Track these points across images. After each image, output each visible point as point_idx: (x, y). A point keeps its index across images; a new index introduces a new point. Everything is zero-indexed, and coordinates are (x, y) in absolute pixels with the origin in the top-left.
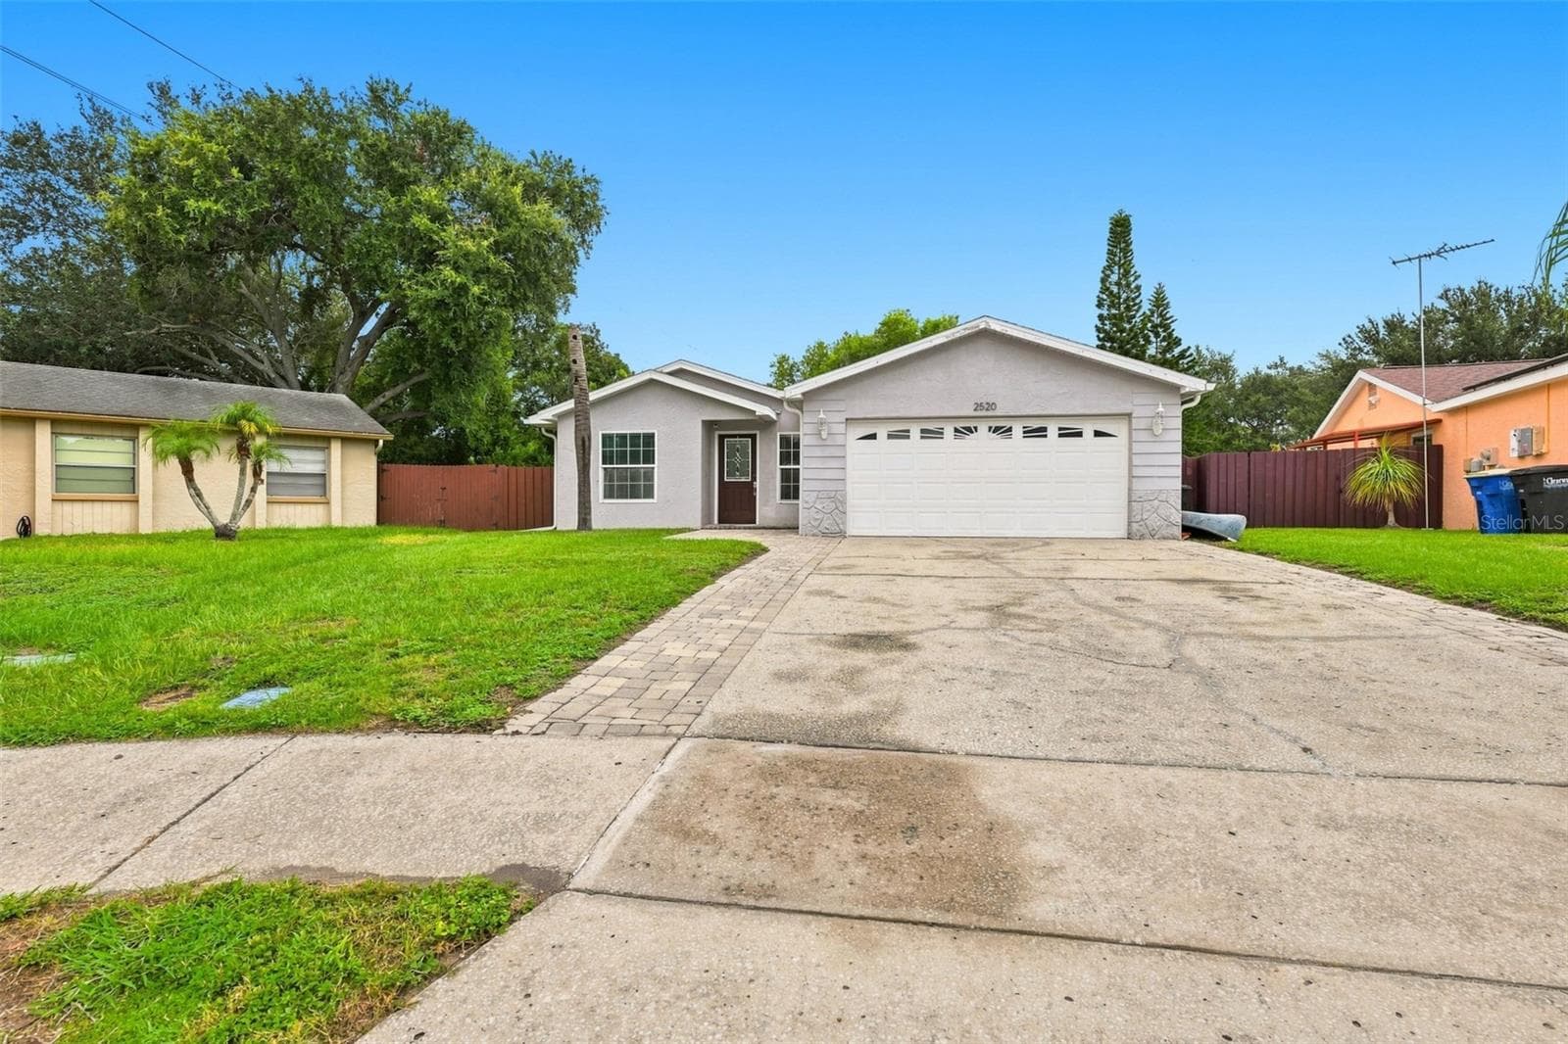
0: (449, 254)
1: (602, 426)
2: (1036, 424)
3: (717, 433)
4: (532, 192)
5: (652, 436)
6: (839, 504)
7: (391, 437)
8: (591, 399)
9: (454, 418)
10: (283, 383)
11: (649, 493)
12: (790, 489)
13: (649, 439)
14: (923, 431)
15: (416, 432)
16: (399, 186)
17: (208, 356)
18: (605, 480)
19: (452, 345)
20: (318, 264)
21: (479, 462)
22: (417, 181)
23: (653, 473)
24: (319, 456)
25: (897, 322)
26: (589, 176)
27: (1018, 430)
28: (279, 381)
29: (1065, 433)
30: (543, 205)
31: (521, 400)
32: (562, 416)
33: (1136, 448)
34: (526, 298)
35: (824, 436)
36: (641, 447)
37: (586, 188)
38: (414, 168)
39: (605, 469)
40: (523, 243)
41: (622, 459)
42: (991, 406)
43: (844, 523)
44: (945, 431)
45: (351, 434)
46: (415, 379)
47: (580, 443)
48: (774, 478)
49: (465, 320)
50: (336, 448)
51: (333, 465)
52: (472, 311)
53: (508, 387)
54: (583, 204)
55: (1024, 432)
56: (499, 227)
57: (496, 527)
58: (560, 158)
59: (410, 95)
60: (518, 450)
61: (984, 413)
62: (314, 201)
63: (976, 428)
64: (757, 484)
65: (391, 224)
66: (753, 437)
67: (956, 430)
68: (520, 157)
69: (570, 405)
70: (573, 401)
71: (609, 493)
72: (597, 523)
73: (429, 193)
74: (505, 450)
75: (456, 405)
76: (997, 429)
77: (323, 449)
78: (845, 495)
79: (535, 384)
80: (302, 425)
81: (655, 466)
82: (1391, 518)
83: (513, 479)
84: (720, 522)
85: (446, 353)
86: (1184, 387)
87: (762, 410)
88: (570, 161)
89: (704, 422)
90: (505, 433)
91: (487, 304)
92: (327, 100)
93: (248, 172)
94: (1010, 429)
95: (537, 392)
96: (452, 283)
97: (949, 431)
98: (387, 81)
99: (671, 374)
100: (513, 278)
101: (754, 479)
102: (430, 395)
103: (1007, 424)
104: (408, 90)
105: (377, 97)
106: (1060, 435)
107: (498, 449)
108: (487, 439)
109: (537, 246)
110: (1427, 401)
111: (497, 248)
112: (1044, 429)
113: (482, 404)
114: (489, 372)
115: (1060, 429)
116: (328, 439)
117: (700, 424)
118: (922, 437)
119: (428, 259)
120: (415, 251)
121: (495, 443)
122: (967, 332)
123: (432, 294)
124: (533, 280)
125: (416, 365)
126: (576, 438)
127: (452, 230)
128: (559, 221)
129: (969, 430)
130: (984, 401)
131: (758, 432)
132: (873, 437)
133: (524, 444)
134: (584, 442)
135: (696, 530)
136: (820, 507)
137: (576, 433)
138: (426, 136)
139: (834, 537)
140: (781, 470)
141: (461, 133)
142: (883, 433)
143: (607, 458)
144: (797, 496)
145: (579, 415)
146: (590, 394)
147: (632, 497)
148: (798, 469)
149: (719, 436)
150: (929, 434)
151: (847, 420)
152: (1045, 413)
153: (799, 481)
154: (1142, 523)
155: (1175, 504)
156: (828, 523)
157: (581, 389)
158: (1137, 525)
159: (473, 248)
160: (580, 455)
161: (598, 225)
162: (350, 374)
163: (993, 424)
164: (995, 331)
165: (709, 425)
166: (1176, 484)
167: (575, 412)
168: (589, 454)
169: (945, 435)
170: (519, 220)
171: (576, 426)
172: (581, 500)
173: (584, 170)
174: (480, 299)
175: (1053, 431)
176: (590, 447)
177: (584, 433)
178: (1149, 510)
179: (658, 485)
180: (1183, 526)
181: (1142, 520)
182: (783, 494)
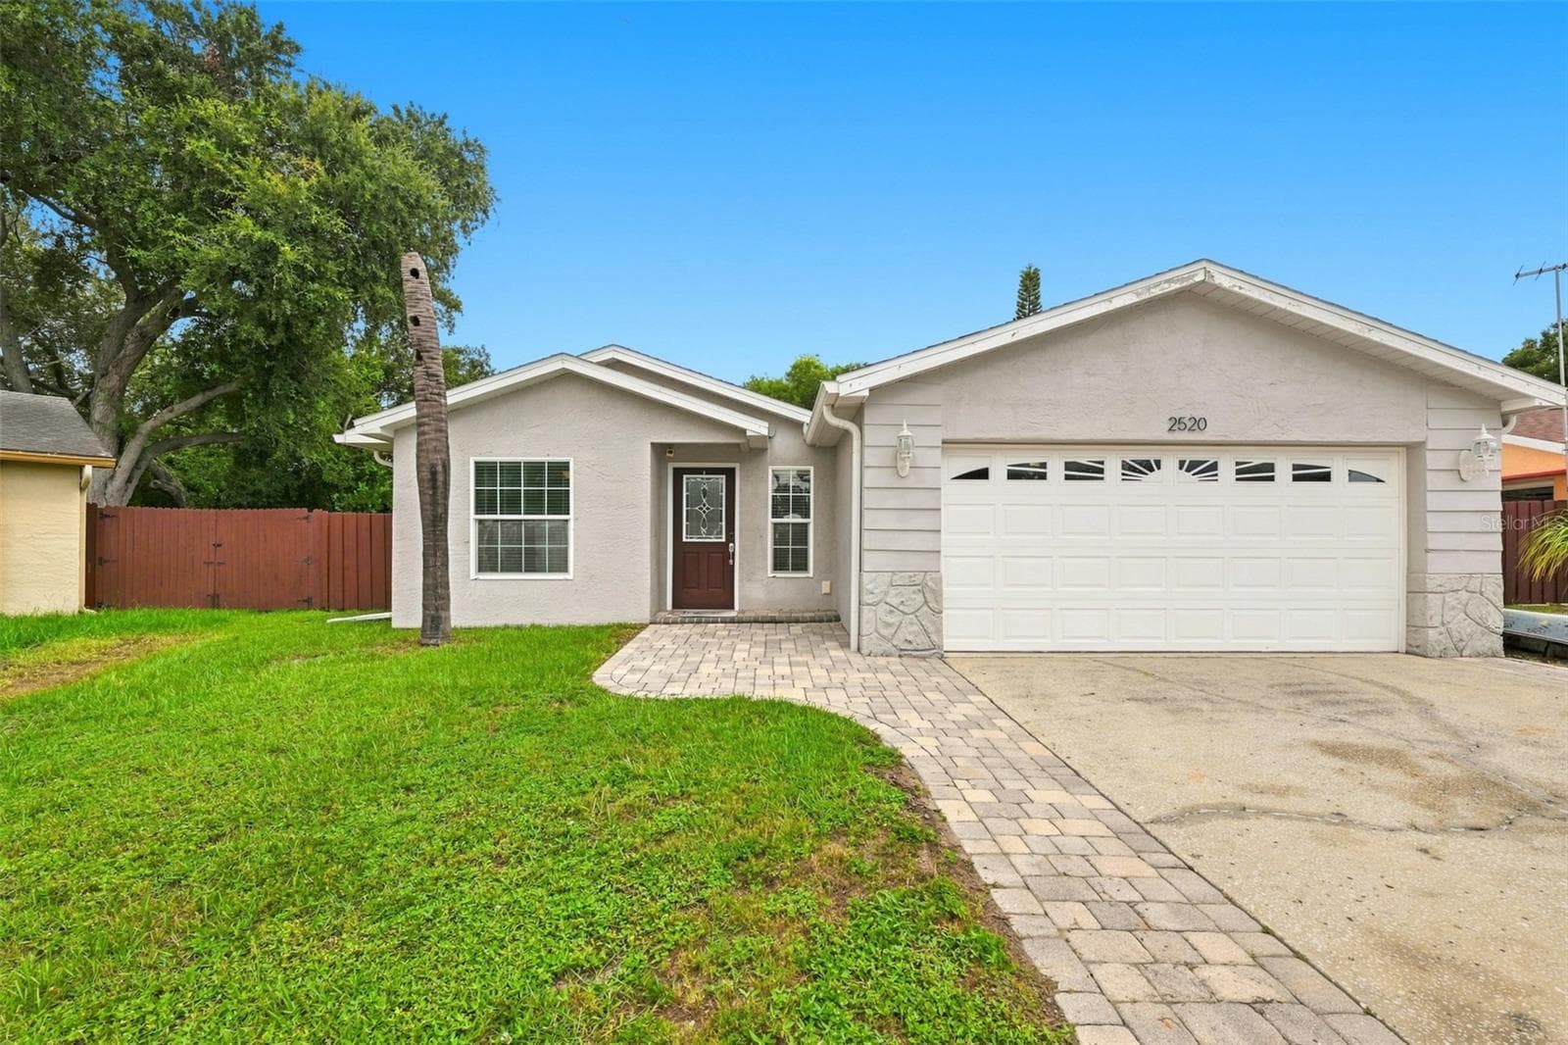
0: (245, 196)
1: (474, 448)
2: (1256, 458)
3: (671, 467)
5: (565, 466)
6: (929, 597)
8: (450, 401)
11: (559, 564)
12: (790, 555)
13: (559, 472)
14: (1069, 466)
18: (481, 540)
19: (259, 334)
22: (201, 94)
23: (566, 529)
26: (471, 141)
27: (1227, 470)
29: (1304, 474)
30: (402, 153)
32: (399, 429)
33: (1433, 501)
35: (906, 468)
36: (546, 486)
37: (469, 157)
38: (200, 79)
39: (480, 522)
40: (369, 197)
41: (511, 504)
42: (1199, 423)
43: (939, 631)
44: (1105, 467)
46: (221, 389)
47: (427, 474)
48: (763, 537)
49: (278, 300)
54: (464, 176)
55: (1238, 472)
56: (329, 172)
57: (306, 604)
58: (431, 115)
61: (1181, 436)
63: (1158, 463)
64: (737, 547)
66: (730, 474)
67: (1126, 466)
68: (374, 99)
69: (409, 411)
71: (487, 563)
72: (459, 616)
73: (216, 107)
76: (1193, 465)
78: (941, 579)
81: (570, 517)
83: (336, 533)
84: (675, 607)
87: (756, 427)
88: (445, 116)
89: (653, 445)
91: (312, 277)
94: (1214, 467)
96: (249, 238)
97: (1113, 467)
100: (354, 247)
101: (731, 538)
102: (243, 411)
103: (1213, 456)
106: (1296, 478)
109: (391, 208)
111: (323, 195)
112: (1270, 467)
115: (1296, 467)
117: (649, 448)
118: (1068, 477)
119: (215, 208)
121: (358, 478)
122: (1175, 287)
123: (215, 254)
126: (419, 466)
129: (1147, 466)
130: (1186, 414)
131: (737, 466)
132: (982, 474)
134: (434, 474)
135: (643, 627)
136: (895, 601)
137: (418, 457)
138: (223, 41)
139: (924, 658)
140: (775, 525)
141: (277, 46)
142: (999, 468)
143: (484, 504)
144: (804, 567)
145: (424, 424)
146: (448, 393)
147: (530, 569)
148: (806, 525)
149: (675, 469)
150: (1078, 471)
151: (944, 442)
152: (1284, 438)
153: (806, 543)
154: (1443, 629)
155: (1492, 597)
156: (910, 631)
157: (428, 374)
158: (1431, 632)
159: (283, 189)
160: (428, 499)
161: (485, 212)
162: (116, 377)
163: (1191, 455)
164: (1218, 288)
165: (661, 451)
166: (1496, 564)
167: (419, 424)
168: (446, 498)
169: (1106, 475)
170: (363, 167)
171: (419, 444)
172: (431, 581)
173: (464, 132)
174: (299, 270)
175: (1284, 471)
176: (446, 484)
177: (436, 458)
178: (1453, 608)
179: (576, 550)
180: (1504, 635)
181: (1443, 624)
182: (779, 564)
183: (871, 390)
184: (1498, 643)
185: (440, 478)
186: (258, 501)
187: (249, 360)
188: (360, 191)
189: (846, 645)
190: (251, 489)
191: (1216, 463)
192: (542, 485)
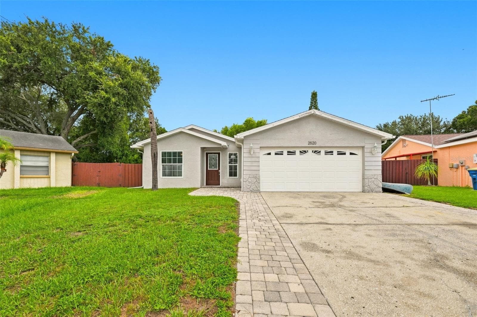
0: (103, 87)
1: (161, 149)
2: (329, 150)
3: (205, 152)
4: (135, 68)
5: (181, 153)
6: (257, 180)
7: (78, 152)
8: (157, 138)
9: (107, 146)
10: (40, 132)
11: (180, 174)
12: (233, 173)
13: (180, 154)
14: (288, 152)
15: (95, 151)
16: (84, 61)
17: (10, 122)
18: (163, 170)
19: (105, 119)
20: (55, 91)
21: (117, 162)
22: (91, 60)
23: (182, 166)
24: (46, 159)
25: (250, 121)
26: (155, 66)
27: (323, 152)
28: (38, 131)
29: (340, 153)
30: (139, 72)
31: (132, 142)
32: (146, 144)
33: (366, 159)
34: (133, 105)
35: (252, 153)
36: (177, 157)
37: (155, 70)
38: (90, 56)
39: (163, 165)
40: (132, 84)
41: (170, 162)
42: (315, 143)
43: (259, 187)
44: (296, 152)
45: (60, 151)
46: (92, 133)
47: (153, 155)
48: (227, 168)
49: (110, 111)
50: (53, 156)
51: (51, 163)
52: (112, 108)
53: (127, 137)
54: (153, 75)
55: (325, 153)
56: (122, 79)
57: (120, 186)
58: (145, 59)
59: (89, 31)
60: (131, 157)
61: (312, 145)
62: (48, 63)
63: (307, 151)
64: (220, 171)
65: (81, 75)
66: (219, 154)
67: (300, 152)
68: (131, 57)
70: (150, 139)
71: (164, 174)
72: (160, 186)
73: (96, 65)
74: (126, 157)
75: (107, 142)
76: (315, 151)
77: (48, 157)
78: (260, 176)
79: (137, 136)
80: (40, 147)
81: (183, 164)
82: (429, 183)
83: (127, 169)
84: (207, 184)
85: (103, 123)
86: (385, 137)
87: (224, 144)
88: (149, 60)
90: (126, 152)
91: (118, 105)
92: (53, 26)
93: (19, 49)
94: (320, 152)
95: (137, 139)
96: (104, 97)
97: (298, 152)
98: (80, 24)
99: (189, 129)
100: (128, 97)
101: (219, 169)
102: (97, 138)
103: (319, 150)
104: (88, 29)
105: (76, 29)
106: (338, 154)
107: (124, 157)
108: (120, 153)
109: (137, 87)
110: (433, 145)
111: (121, 85)
112: (332, 152)
113: (118, 142)
114: (120, 131)
115: (338, 152)
116: (50, 152)
117: (200, 148)
118: (288, 154)
119: (95, 89)
120: (90, 85)
121: (123, 155)
122: (307, 115)
123: (96, 100)
124: (135, 98)
125: (91, 127)
126: (152, 153)
127: (105, 78)
128: (145, 79)
129: (305, 152)
130: (311, 141)
131: (220, 152)
132: (269, 154)
133: (133, 156)
134: (155, 155)
135: (199, 188)
136: (250, 181)
137: (151, 151)
138: (95, 45)
139: (256, 192)
140: (230, 166)
141: (108, 46)
142: (273, 152)
143: (164, 161)
144: (236, 176)
145: (153, 144)
146: (157, 136)
147: (174, 176)
148: (237, 166)
149: (206, 153)
150: (289, 153)
151: (260, 147)
152: (333, 146)
153: (237, 170)
154: (368, 186)
155: (380, 180)
156: (253, 187)
157: (154, 134)
158: (366, 187)
159: (112, 84)
160: (153, 160)
161: (159, 83)
162: (67, 130)
163: (314, 150)
164: (317, 115)
165: (203, 149)
166: (380, 172)
167: (151, 143)
168: (157, 160)
169: (296, 154)
170: (130, 77)
171: (151, 149)
172: (154, 177)
173: (154, 64)
174: (115, 103)
175: (335, 153)
176: (157, 157)
177: (155, 151)
178: (371, 182)
179: (184, 171)
180: (382, 188)
181: (369, 185)
182: (231, 175)
183: (244, 137)
184: (381, 190)
185: (156, 155)
186: (96, 161)
187: (100, 125)
188: (129, 83)
189: (241, 190)
190: (93, 158)
191: (320, 151)
192: (176, 157)
